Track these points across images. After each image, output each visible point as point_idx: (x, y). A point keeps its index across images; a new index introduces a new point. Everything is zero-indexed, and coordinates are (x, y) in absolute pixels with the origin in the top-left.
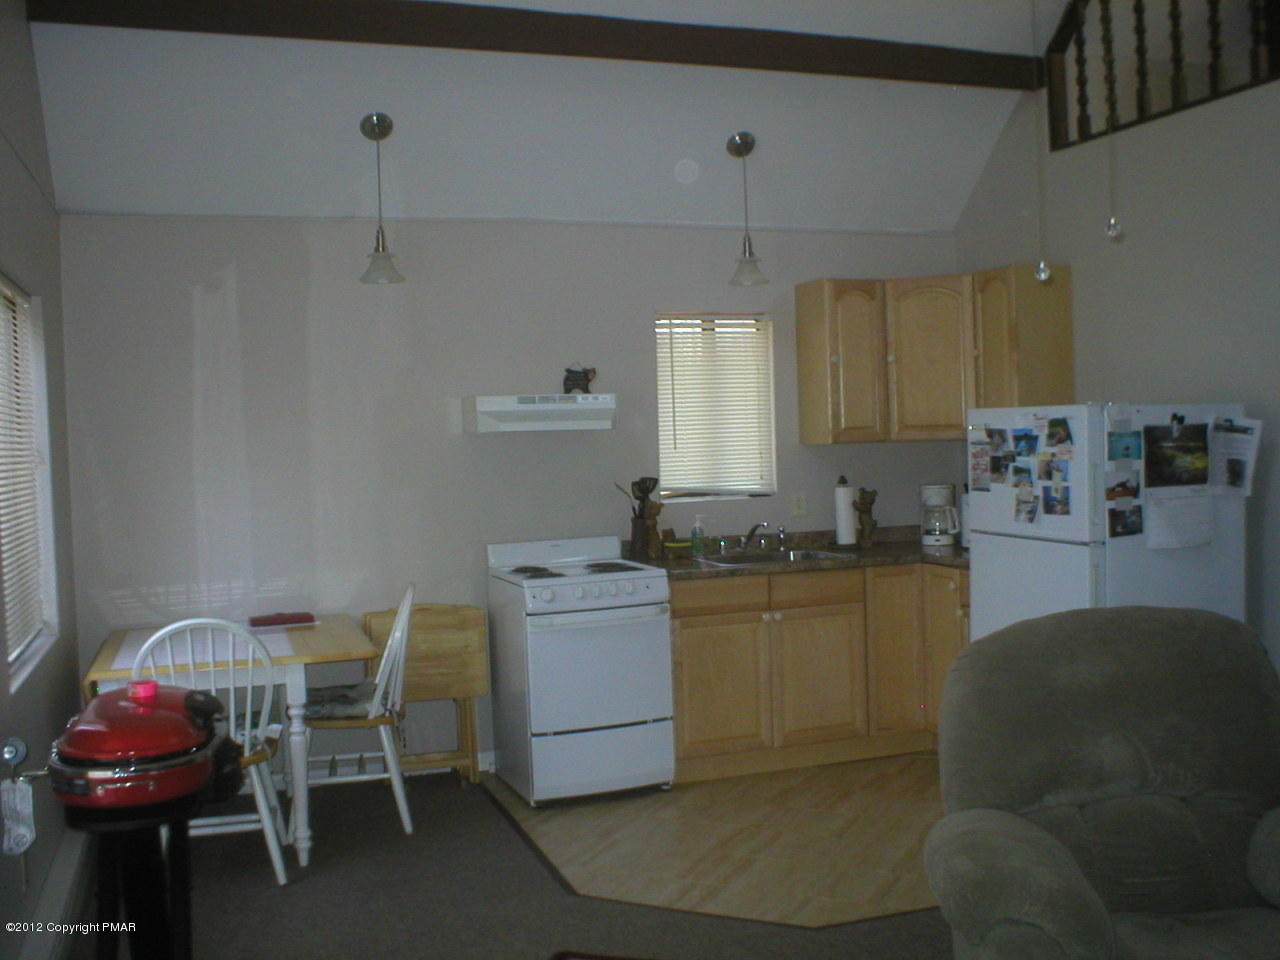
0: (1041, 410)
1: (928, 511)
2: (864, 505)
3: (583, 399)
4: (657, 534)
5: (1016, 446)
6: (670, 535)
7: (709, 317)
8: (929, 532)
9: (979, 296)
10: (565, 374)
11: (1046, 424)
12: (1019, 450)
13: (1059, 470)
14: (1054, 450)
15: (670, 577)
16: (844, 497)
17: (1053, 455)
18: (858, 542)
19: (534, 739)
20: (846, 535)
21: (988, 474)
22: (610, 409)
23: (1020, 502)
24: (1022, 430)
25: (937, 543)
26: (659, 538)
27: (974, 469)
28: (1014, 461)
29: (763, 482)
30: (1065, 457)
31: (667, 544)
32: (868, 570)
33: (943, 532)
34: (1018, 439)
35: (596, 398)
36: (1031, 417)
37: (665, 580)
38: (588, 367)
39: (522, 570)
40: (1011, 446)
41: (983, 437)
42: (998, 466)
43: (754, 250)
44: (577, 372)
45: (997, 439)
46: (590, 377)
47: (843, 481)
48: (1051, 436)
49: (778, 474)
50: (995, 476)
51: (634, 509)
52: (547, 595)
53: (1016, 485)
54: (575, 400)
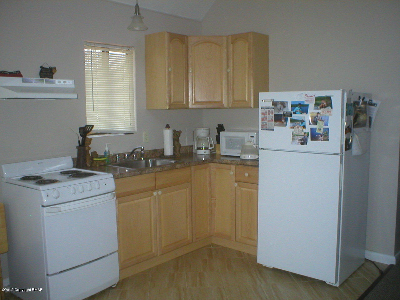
0: (310, 93)
1: (199, 139)
2: (176, 137)
3: (59, 82)
4: (89, 154)
5: (292, 110)
6: (95, 154)
7: (106, 47)
8: (199, 148)
9: (231, 46)
10: (40, 69)
11: (315, 99)
12: (294, 111)
13: (321, 120)
14: (320, 111)
15: (115, 178)
16: (168, 134)
17: (318, 113)
18: (174, 154)
19: (49, 278)
20: (169, 151)
21: (273, 123)
22: (72, 88)
23: (294, 136)
24: (298, 102)
25: (205, 153)
26: (90, 156)
27: (262, 120)
28: (291, 116)
29: (131, 127)
30: (327, 114)
31: (95, 159)
32: (192, 167)
33: (206, 148)
34: (294, 106)
35: (65, 82)
36: (304, 96)
37: (113, 179)
38: (52, 66)
39: (26, 178)
40: (289, 109)
41: (270, 104)
42: (280, 119)
43: (140, 12)
44: (46, 68)
45: (279, 106)
46: (53, 72)
47: (168, 127)
48: (316, 105)
49: (137, 123)
50: (278, 123)
51: (79, 142)
52: (55, 194)
53: (292, 128)
54: (53, 83)
